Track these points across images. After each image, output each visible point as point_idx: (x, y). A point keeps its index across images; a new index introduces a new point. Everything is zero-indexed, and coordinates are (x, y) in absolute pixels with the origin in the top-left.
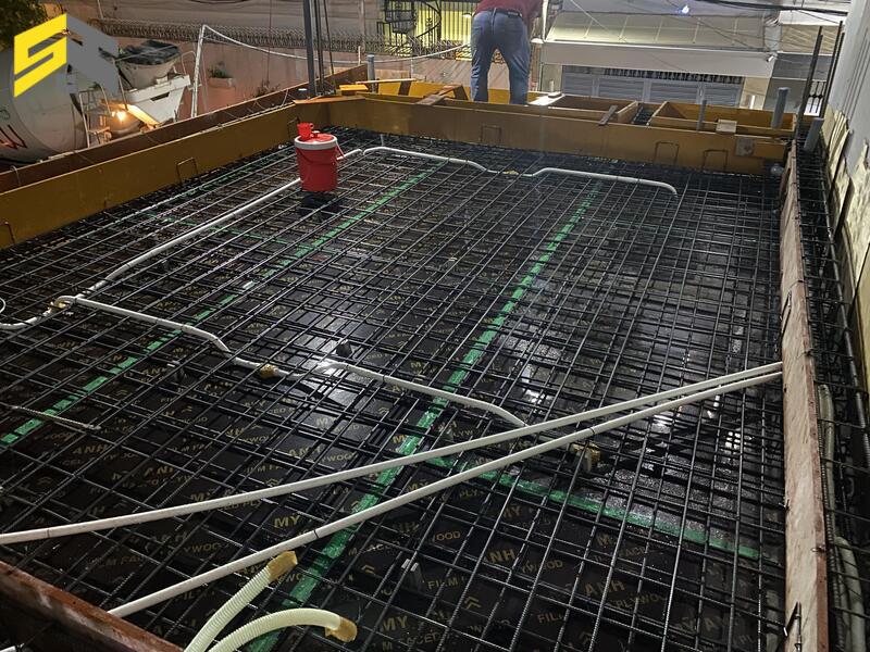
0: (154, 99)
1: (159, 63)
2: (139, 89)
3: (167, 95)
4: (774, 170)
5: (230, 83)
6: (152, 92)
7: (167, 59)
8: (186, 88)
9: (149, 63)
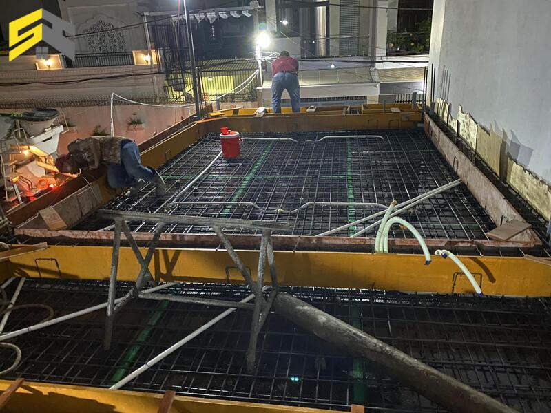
0: (44, 141)
1: (48, 120)
2: (35, 136)
3: (51, 138)
4: (419, 125)
5: (75, 130)
6: (43, 137)
7: (52, 117)
8: (61, 133)
9: (42, 120)
